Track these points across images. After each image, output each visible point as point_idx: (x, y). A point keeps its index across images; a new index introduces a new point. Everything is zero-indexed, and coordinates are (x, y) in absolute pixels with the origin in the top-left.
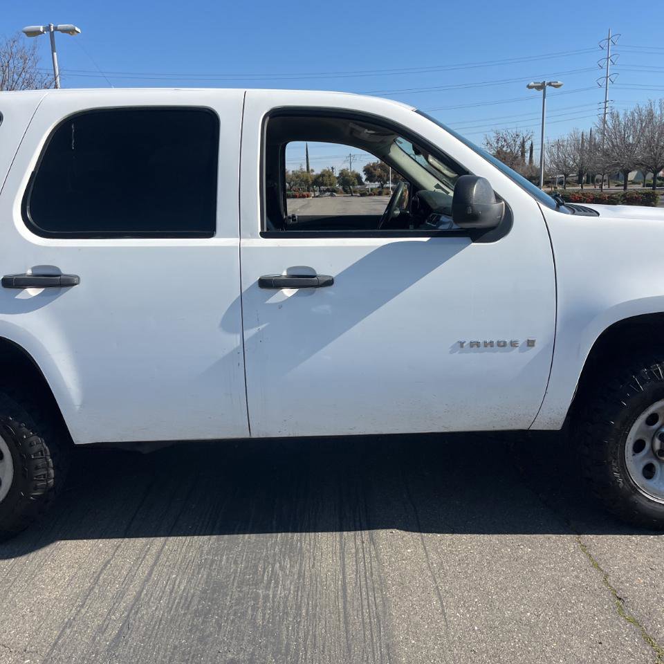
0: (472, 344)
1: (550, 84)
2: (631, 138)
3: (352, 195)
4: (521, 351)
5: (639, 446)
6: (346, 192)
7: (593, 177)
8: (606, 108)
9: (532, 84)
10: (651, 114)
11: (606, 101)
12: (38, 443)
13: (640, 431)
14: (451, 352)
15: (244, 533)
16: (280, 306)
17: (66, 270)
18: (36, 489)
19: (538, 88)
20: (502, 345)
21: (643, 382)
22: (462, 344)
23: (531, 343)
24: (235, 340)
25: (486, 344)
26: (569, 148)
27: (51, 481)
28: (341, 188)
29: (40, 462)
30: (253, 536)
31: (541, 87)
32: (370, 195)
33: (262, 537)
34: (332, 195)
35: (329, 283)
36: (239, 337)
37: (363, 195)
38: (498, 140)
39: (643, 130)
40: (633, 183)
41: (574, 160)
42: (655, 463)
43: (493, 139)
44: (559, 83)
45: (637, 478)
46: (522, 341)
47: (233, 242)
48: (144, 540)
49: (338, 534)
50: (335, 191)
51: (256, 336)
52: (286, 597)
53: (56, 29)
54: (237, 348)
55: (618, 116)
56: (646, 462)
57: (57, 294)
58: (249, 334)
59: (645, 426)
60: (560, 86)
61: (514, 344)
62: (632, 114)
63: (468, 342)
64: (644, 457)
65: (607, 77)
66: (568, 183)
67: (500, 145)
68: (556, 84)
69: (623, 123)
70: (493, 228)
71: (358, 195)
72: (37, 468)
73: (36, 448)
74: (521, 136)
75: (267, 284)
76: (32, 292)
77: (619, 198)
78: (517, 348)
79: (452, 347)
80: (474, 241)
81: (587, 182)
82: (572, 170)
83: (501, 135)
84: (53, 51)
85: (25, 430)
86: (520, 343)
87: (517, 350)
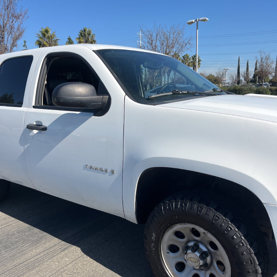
4: (109, 175)
16: (33, 137)
20: (101, 170)
22: (87, 166)
23: (113, 172)
25: (96, 168)
35: (46, 129)
61: (106, 171)
64: (178, 257)
78: (108, 173)
79: (83, 167)
80: (94, 115)
86: (109, 171)
87: (108, 174)
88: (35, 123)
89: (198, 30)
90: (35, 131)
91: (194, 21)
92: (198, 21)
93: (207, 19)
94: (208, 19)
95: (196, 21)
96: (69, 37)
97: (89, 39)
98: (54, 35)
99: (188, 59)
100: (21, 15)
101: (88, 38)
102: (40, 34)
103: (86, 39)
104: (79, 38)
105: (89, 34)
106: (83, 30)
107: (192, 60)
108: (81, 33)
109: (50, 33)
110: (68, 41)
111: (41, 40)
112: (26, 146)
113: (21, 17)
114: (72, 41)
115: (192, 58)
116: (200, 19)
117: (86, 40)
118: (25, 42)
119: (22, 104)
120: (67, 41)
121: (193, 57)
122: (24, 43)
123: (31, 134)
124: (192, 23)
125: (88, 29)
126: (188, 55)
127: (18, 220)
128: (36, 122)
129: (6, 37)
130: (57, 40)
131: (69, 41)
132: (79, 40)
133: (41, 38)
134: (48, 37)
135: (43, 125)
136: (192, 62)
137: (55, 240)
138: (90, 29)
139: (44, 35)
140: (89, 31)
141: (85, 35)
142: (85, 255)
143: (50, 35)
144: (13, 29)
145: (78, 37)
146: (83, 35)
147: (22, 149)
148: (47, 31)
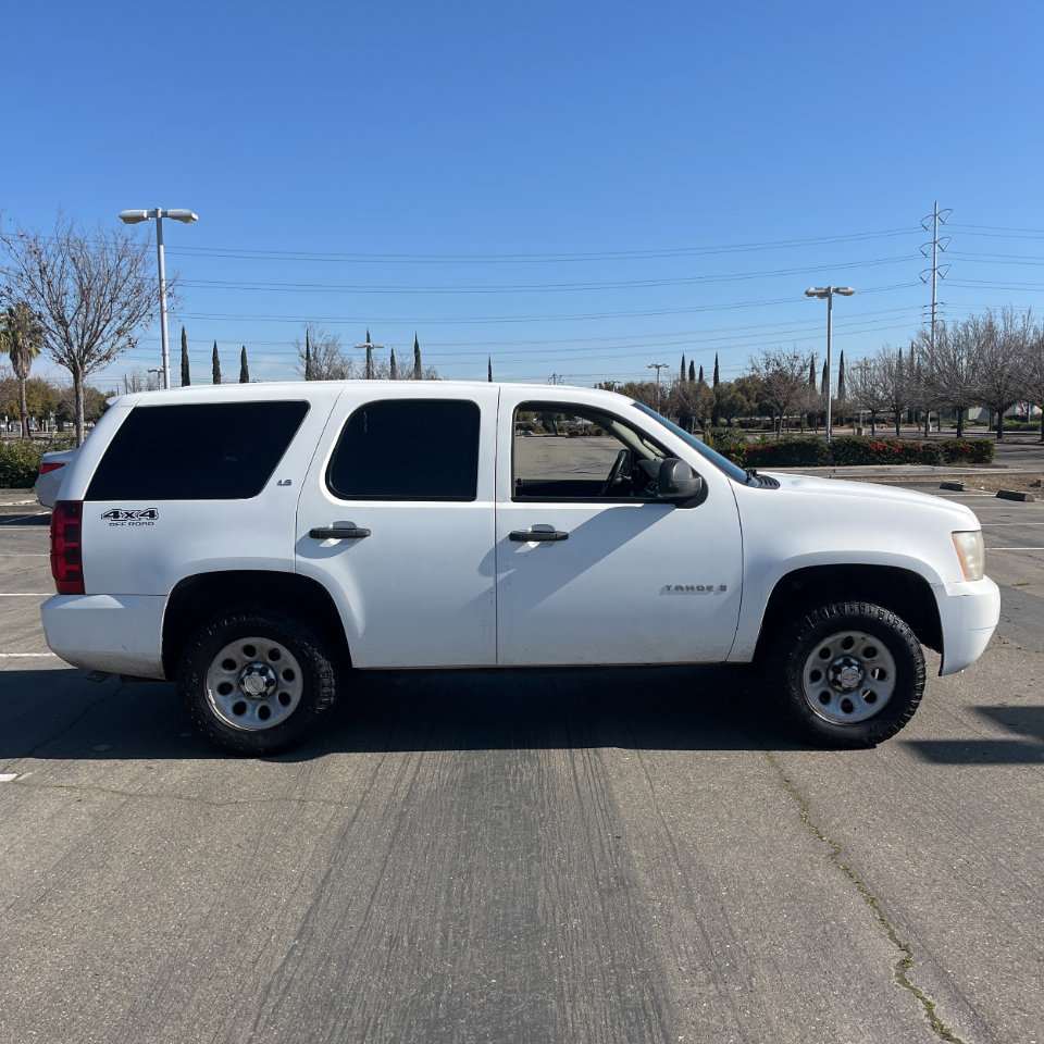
0: (677, 588)
1: (837, 291)
2: (964, 361)
3: (557, 436)
5: (815, 676)
6: (548, 430)
7: (917, 414)
8: (933, 313)
9: (812, 290)
10: (990, 328)
11: (934, 305)
12: (325, 665)
13: (814, 663)
14: (661, 594)
15: (489, 749)
16: (526, 555)
17: (360, 525)
18: (321, 703)
19: (822, 295)
20: (700, 588)
21: (814, 621)
22: (669, 588)
23: (723, 588)
24: (489, 582)
25: (688, 588)
26: (877, 373)
27: (332, 699)
28: (540, 424)
29: (326, 682)
30: (496, 752)
31: (826, 294)
32: (584, 435)
33: (503, 751)
34: (527, 434)
35: (565, 537)
36: (492, 579)
37: (573, 434)
38: (768, 363)
39: (980, 350)
40: (977, 423)
41: (885, 390)
42: (830, 691)
43: (760, 362)
44: (850, 289)
45: (813, 702)
46: (716, 586)
47: (490, 505)
48: (405, 753)
49: (568, 750)
50: (531, 429)
51: (506, 578)
52: (530, 781)
53: (165, 215)
54: (491, 588)
55: (944, 330)
56: (821, 690)
57: (353, 544)
58: (501, 576)
59: (818, 658)
60: (851, 293)
61: (710, 588)
62: (965, 326)
63: (674, 586)
64: (821, 686)
65: (934, 270)
66: (878, 421)
67: (770, 371)
68: (845, 291)
69: (952, 339)
70: (691, 497)
71: (566, 434)
72: (323, 686)
73: (324, 669)
74: (801, 358)
75: (517, 537)
76: (333, 542)
77: (939, 449)
78: (713, 592)
79: (661, 590)
80: (678, 507)
81: (909, 422)
82: (882, 403)
83: (772, 357)
84: (160, 242)
85: (316, 654)
86: (714, 588)
87: (712, 594)
89: (162, 247)
90: (532, 544)
91: (145, 215)
92: (160, 216)
93: (194, 216)
95: (154, 214)
112: (503, 575)
116: (171, 211)
123: (522, 550)
124: (139, 218)
128: (533, 526)
135: (558, 531)
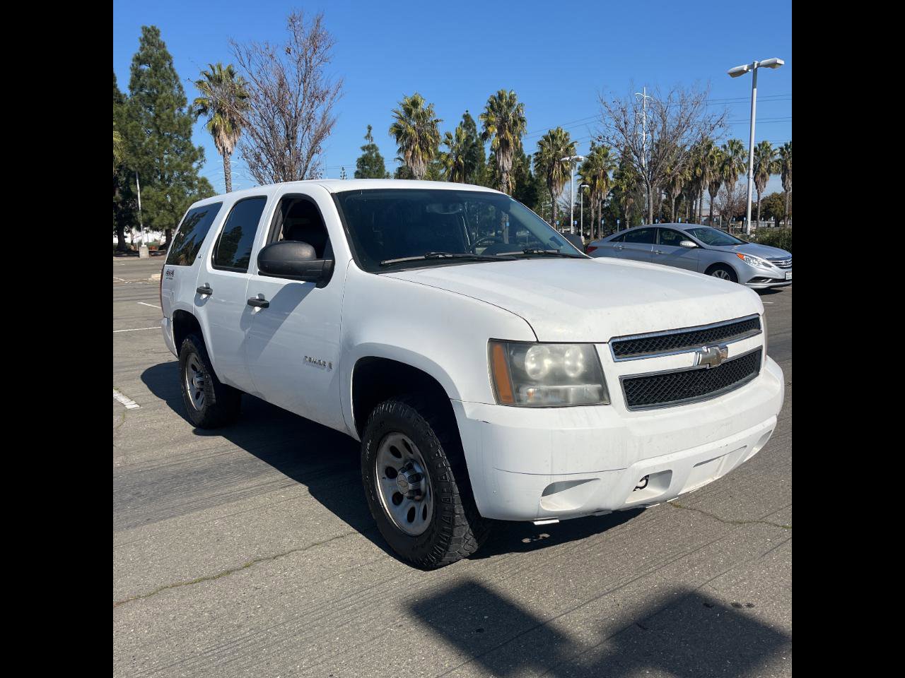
4: (327, 371)
20: (320, 363)
53: (759, 65)
57: (208, 299)
75: (251, 303)
76: (204, 296)
80: (317, 287)
84: (754, 86)
86: (327, 364)
87: (326, 369)
88: (257, 297)
89: (755, 90)
90: (257, 309)
91: (745, 69)
92: (756, 67)
93: (779, 61)
94: (782, 62)
95: (752, 66)
96: (467, 111)
97: (508, 116)
98: (430, 112)
99: (769, 154)
100: (327, 92)
101: (506, 113)
102: (401, 110)
103: (501, 117)
104: (487, 115)
105: (510, 105)
106: (497, 95)
107: (778, 157)
108: (492, 103)
109: (423, 106)
110: (464, 121)
111: (402, 124)
112: (247, 331)
113: (327, 98)
114: (473, 122)
115: (779, 151)
116: (763, 62)
117: (503, 119)
118: (370, 128)
119: (247, 268)
120: (461, 123)
121: (782, 149)
122: (367, 130)
123: (253, 313)
124: (742, 72)
125: (508, 92)
126: (769, 143)
127: (241, 449)
128: (259, 295)
129: (299, 135)
130: (437, 121)
131: (466, 121)
132: (486, 119)
133: (402, 119)
134: (418, 117)
135: (266, 299)
136: (777, 162)
137: (280, 476)
138: (513, 93)
139: (408, 112)
140: (510, 98)
141: (500, 106)
142: (310, 495)
143: (421, 111)
144: (312, 120)
145: (486, 111)
146: (496, 107)
147: (242, 334)
148: (415, 104)
